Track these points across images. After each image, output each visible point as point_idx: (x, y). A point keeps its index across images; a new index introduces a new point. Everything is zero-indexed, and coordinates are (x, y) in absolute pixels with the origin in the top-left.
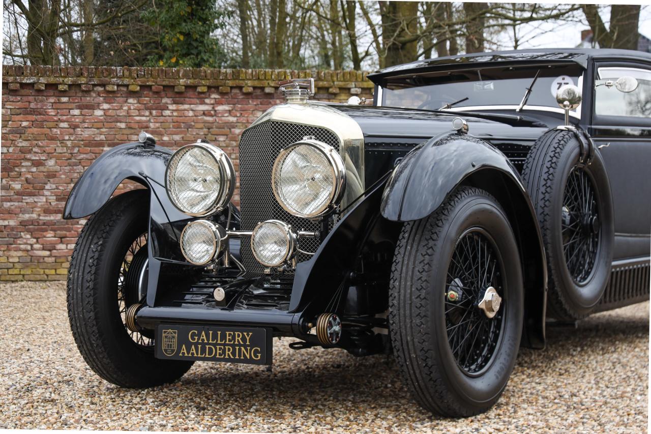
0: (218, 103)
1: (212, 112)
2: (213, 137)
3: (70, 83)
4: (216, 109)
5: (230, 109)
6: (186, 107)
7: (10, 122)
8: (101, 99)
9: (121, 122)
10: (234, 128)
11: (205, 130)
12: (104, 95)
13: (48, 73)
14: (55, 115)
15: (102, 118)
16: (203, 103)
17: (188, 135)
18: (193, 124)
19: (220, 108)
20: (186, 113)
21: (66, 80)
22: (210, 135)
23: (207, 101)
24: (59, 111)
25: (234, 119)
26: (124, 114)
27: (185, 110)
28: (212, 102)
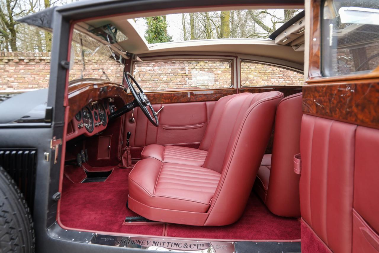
0: (154, 66)
1: (153, 70)
2: (153, 79)
3: (97, 59)
4: (154, 68)
5: (159, 68)
6: (143, 68)
7: (76, 75)
8: (110, 65)
9: (118, 74)
10: (161, 75)
11: (150, 77)
12: (111, 64)
13: (88, 56)
14: (93, 72)
15: (111, 73)
16: (149, 66)
17: (144, 78)
18: (145, 74)
19: (155, 68)
20: (143, 70)
21: (95, 58)
22: (152, 78)
23: (150, 65)
24: (94, 70)
25: (161, 72)
26: (119, 71)
27: (142, 69)
28: (152, 65)
